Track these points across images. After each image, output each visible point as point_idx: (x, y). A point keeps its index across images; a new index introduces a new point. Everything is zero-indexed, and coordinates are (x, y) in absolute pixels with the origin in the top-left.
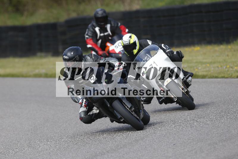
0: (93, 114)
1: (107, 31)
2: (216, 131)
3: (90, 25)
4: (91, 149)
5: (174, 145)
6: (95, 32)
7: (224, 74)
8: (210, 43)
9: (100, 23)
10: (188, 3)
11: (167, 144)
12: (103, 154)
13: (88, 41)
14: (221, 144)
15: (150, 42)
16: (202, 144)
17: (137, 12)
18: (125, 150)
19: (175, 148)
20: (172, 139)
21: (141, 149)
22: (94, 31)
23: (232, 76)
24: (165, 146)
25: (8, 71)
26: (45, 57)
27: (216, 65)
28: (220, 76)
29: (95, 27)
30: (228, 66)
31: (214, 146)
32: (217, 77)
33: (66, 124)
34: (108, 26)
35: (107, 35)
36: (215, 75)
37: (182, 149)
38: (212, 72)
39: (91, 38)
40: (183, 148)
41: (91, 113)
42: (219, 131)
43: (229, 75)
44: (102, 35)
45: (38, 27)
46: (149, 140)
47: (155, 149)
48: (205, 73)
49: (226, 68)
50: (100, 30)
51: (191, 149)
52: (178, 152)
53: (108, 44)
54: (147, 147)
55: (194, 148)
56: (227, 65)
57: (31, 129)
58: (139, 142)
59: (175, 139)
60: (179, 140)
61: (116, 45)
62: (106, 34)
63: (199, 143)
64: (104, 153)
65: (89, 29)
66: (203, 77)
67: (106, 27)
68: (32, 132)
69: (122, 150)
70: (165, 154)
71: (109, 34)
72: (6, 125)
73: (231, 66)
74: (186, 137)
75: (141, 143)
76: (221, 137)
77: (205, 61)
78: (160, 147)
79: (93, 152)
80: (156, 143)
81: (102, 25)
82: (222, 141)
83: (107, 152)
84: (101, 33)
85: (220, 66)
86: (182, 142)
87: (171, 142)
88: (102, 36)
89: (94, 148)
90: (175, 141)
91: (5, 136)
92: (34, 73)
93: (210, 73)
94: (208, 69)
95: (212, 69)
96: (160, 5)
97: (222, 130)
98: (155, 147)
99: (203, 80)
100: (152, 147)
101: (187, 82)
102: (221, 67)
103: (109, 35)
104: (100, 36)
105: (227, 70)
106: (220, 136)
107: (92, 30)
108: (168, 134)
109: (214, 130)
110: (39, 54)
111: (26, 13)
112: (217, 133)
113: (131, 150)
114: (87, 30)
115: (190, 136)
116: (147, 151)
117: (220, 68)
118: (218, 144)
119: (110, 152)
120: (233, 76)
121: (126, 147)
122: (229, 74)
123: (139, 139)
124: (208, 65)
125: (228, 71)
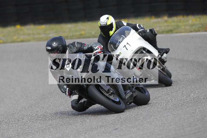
101: (162, 59)
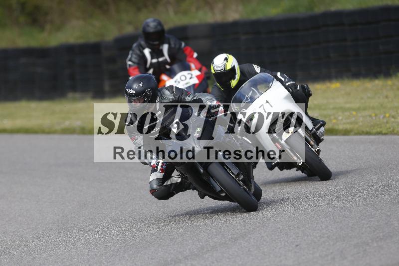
0: (171, 184)
1: (163, 55)
2: (367, 224)
3: (135, 45)
4: (157, 254)
5: (297, 246)
6: (143, 57)
7: (381, 127)
8: (356, 75)
9: (151, 43)
10: (320, 9)
11: (285, 244)
12: (178, 262)
13: (131, 70)
14: (375, 245)
15: (257, 69)
16: (344, 245)
17: (235, 24)
18: (215, 255)
19: (298, 252)
20: (294, 237)
21: (242, 253)
22: (141, 55)
23: (393, 130)
24: (281, 248)
25: (19, 123)
26: (82, 99)
27: (366, 113)
28: (374, 131)
29: (144, 49)
30: (387, 115)
31: (363, 248)
32: (368, 133)
33: (115, 212)
34: (165, 48)
35: (162, 62)
36: (365, 130)
37: (310, 254)
38: (361, 124)
39: (136, 66)
40: (311, 252)
41: (169, 183)
42: (372, 224)
43: (389, 130)
44: (155, 61)
45: (70, 50)
46: (254, 239)
47: (266, 254)
48: (348, 127)
49: (384, 117)
50: (151, 53)
51: (324, 253)
52: (303, 258)
53: (164, 77)
54: (251, 250)
55: (331, 251)
56: (385, 113)
57: (58, 220)
58: (238, 241)
59: (298, 236)
60: (306, 238)
61: (177, 80)
62: (161, 59)
63: (338, 244)
64: (180, 260)
65: (133, 51)
66: (346, 133)
67: (161, 48)
68: (58, 226)
69: (210, 254)
70: (281, 261)
71: (166, 60)
72: (16, 214)
73: (393, 114)
74: (318, 233)
75: (241, 243)
76: (375, 233)
77: (348, 106)
78: (273, 250)
79: (161, 259)
80: (267, 242)
81: (155, 45)
82: (377, 240)
83: (185, 258)
84: (152, 58)
85: (373, 115)
86: (310, 242)
87: (291, 242)
88: (155, 63)
89: (162, 251)
90: (298, 240)
91: (14, 232)
92: (63, 126)
93: (357, 126)
94: (353, 119)
95: (361, 119)
96: (273, 12)
97: (378, 221)
98: (266, 250)
99: (346, 138)
100: (261, 250)
102: (376, 115)
103: (165, 62)
104: (151, 64)
105: (385, 121)
106: (374, 231)
107: (138, 52)
108: (286, 229)
109: (363, 221)
110: (70, 95)
111: (48, 27)
112: (369, 226)
113: (225, 255)
114: (131, 52)
115: (324, 231)
116: (251, 257)
117: (374, 118)
118: (370, 244)
119: (190, 258)
120: (395, 132)
121: (217, 250)
122: (390, 128)
123: (239, 237)
124: (354, 113)
125: (387, 122)
